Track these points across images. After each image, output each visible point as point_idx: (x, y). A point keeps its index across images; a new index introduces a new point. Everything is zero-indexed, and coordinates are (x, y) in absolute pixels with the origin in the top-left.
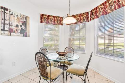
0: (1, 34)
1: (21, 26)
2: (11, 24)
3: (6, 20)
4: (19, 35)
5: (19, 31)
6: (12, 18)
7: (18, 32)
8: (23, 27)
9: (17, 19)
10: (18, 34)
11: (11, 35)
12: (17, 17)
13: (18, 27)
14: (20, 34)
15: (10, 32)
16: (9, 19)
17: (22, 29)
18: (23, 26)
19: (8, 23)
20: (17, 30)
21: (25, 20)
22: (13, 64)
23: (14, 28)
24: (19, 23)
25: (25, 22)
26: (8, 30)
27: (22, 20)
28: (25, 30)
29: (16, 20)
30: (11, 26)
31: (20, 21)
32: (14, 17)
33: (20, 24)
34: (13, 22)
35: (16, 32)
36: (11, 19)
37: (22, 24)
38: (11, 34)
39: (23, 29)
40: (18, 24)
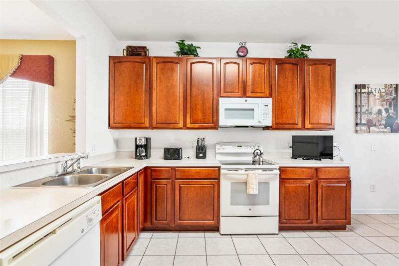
0: (356, 132)
1: (387, 110)
2: (370, 111)
3: (363, 106)
4: (382, 130)
5: (383, 122)
6: (372, 99)
7: (380, 124)
8: (391, 111)
9: (378, 99)
10: (382, 128)
11: (369, 132)
12: (379, 94)
13: (381, 115)
14: (385, 128)
15: (368, 126)
16: (367, 102)
17: (389, 117)
18: (391, 109)
19: (366, 110)
20: (379, 121)
21: (394, 95)
22: (372, 188)
23: (375, 116)
24: (383, 105)
25: (394, 99)
26: (366, 122)
27: (388, 98)
28: (395, 117)
29: (377, 101)
30: (370, 115)
31: (384, 101)
32: (375, 95)
33: (385, 107)
34: (373, 106)
35: (378, 124)
36: (369, 101)
37: (388, 107)
38: (369, 129)
39: (391, 117)
40: (381, 108)
